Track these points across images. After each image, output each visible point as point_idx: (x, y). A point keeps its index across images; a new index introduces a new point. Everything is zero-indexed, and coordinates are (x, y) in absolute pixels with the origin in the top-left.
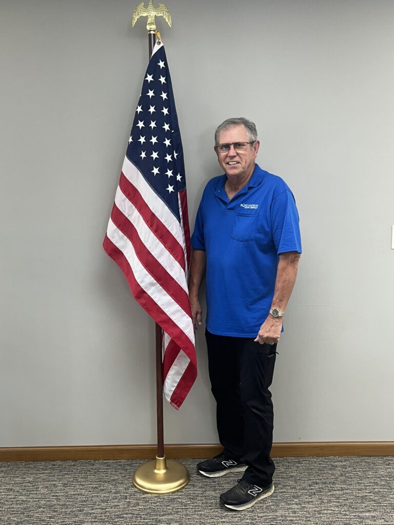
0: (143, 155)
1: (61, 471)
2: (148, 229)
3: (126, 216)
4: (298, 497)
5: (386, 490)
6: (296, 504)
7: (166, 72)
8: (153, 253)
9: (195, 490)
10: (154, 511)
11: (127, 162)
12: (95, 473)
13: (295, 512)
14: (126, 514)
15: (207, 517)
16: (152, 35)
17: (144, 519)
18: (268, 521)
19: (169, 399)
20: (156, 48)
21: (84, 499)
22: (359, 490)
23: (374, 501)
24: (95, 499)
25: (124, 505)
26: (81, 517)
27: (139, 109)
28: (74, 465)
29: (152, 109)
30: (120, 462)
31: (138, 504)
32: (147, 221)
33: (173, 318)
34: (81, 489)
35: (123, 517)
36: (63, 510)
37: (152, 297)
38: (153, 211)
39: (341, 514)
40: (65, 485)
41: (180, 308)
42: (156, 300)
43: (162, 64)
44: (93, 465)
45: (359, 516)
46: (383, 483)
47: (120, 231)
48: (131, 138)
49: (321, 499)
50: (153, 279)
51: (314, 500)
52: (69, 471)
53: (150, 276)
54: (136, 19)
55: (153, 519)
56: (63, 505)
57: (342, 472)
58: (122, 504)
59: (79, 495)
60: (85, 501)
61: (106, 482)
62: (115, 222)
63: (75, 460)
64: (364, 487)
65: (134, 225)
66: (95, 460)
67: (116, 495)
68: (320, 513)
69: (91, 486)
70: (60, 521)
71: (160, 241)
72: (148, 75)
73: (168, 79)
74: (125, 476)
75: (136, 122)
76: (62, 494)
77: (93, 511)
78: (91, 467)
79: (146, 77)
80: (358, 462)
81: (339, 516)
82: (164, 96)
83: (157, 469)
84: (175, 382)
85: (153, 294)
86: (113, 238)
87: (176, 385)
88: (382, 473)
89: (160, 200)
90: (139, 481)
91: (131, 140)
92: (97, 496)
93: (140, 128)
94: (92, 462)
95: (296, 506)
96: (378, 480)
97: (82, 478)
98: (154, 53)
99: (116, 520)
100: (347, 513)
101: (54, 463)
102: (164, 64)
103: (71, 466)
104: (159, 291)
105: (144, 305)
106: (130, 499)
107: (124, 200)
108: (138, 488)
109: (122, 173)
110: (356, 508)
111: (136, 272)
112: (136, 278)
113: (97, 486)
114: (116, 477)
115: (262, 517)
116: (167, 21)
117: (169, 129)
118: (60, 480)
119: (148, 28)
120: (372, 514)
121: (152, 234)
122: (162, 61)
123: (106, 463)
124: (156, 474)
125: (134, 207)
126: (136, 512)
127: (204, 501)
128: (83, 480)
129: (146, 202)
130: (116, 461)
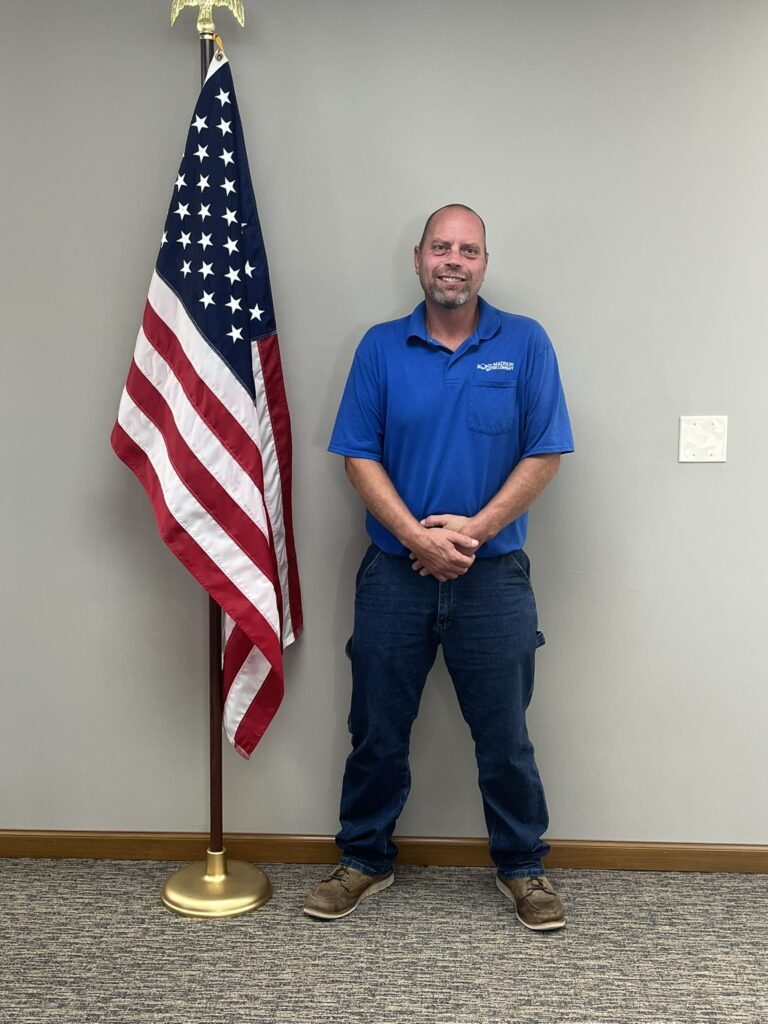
0: (186, 269)
1: (27, 875)
2: (192, 409)
3: (154, 384)
4: (470, 931)
5: (642, 926)
6: (463, 942)
7: (232, 112)
8: (199, 456)
9: (277, 915)
10: (192, 944)
11: (157, 282)
12: (93, 880)
13: (456, 955)
14: (138, 946)
15: (288, 956)
16: (208, 43)
17: (169, 956)
18: (399, 966)
19: (232, 739)
20: (214, 67)
21: (64, 921)
22: (591, 924)
23: (615, 942)
24: (83, 922)
25: (136, 932)
26: (53, 948)
27: (181, 182)
28: (54, 867)
29: (203, 183)
30: (144, 864)
31: (163, 932)
32: (190, 396)
33: (237, 581)
34: (61, 905)
35: (132, 951)
36: (21, 937)
37: (198, 539)
38: (201, 376)
39: (543, 960)
40: (31, 897)
41: (251, 562)
42: (203, 545)
43: (224, 97)
44: (91, 867)
45: (575, 964)
46: (643, 915)
47: (142, 414)
48: (164, 235)
49: (513, 936)
50: (198, 504)
51: (498, 937)
52: (44, 876)
53: (193, 499)
54: (177, 11)
55: (185, 957)
56: (21, 929)
57: (570, 895)
58: (131, 932)
59: (54, 914)
60: (63, 924)
61: (110, 895)
62: (133, 395)
63: (57, 858)
64: (602, 920)
65: (169, 402)
66: (96, 859)
67: (125, 917)
68: (504, 958)
69: (81, 900)
70: (11, 953)
71: (214, 433)
72: (197, 117)
73: (236, 125)
74: (148, 888)
75: (174, 207)
76: (24, 911)
77: (76, 941)
78: (87, 870)
79: (194, 120)
80: (607, 880)
81: (538, 963)
82: (227, 157)
83: (209, 875)
84: (242, 705)
85: (198, 534)
86: (129, 424)
87: (245, 712)
88: (647, 899)
89: (215, 355)
90: (173, 895)
91: (164, 240)
92: (89, 917)
93: (182, 217)
94: (91, 861)
95: (461, 946)
96: (635, 911)
97: (65, 887)
98: (210, 74)
99: (118, 955)
100: (555, 959)
101: (17, 861)
102: (229, 97)
103: (48, 867)
104: (211, 529)
105: (180, 555)
106: (149, 923)
107: (149, 355)
108: (168, 907)
109: (148, 303)
110: (575, 953)
111: (167, 491)
112: (168, 502)
113: (91, 901)
114: (132, 889)
115: (391, 960)
116: (236, 15)
117: (235, 221)
118: (23, 888)
119: (200, 27)
120: (602, 962)
121: (198, 419)
122: (225, 92)
123: (116, 865)
124: (205, 883)
125: (168, 367)
126: (157, 945)
127: (290, 932)
128: (67, 890)
129: (190, 358)
130: (135, 862)
